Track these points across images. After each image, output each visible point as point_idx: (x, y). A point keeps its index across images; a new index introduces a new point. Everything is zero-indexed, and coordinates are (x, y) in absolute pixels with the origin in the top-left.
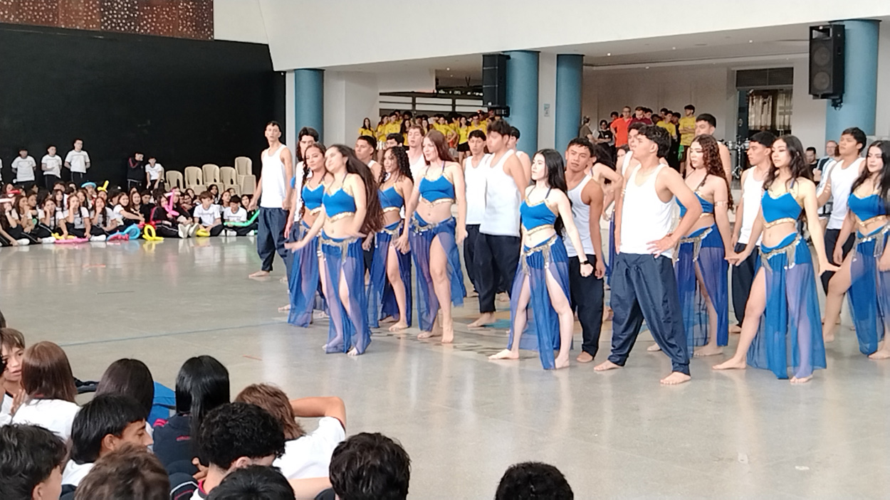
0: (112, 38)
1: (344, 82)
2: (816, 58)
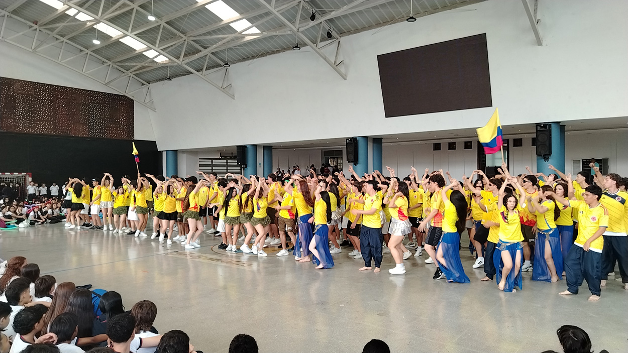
0: (93, 139)
1: (185, 155)
2: (348, 149)
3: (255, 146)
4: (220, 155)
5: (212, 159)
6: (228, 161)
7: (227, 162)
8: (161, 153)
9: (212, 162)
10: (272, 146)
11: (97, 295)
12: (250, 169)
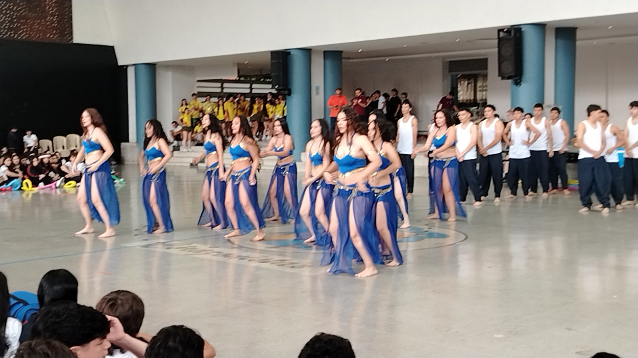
1: (170, 73)
2: (503, 52)
3: (308, 52)
4: (239, 73)
5: (223, 82)
6: (254, 86)
7: (251, 88)
8: (124, 69)
9: (222, 88)
10: (342, 52)
11: (20, 301)
12: (296, 100)
